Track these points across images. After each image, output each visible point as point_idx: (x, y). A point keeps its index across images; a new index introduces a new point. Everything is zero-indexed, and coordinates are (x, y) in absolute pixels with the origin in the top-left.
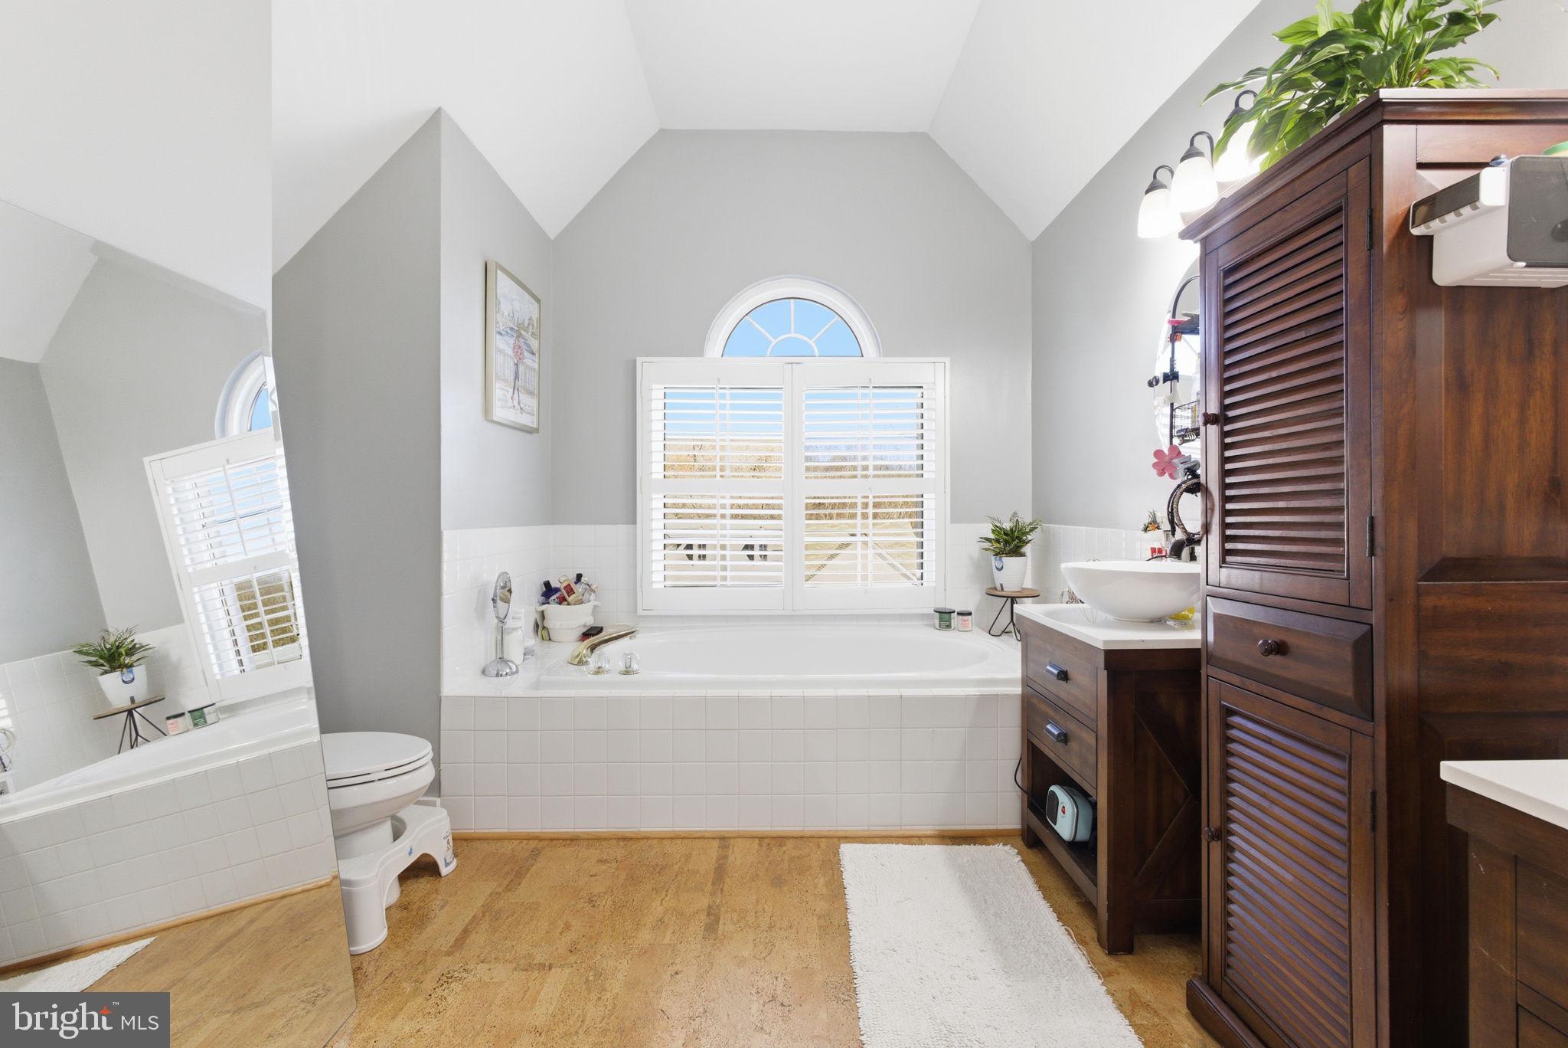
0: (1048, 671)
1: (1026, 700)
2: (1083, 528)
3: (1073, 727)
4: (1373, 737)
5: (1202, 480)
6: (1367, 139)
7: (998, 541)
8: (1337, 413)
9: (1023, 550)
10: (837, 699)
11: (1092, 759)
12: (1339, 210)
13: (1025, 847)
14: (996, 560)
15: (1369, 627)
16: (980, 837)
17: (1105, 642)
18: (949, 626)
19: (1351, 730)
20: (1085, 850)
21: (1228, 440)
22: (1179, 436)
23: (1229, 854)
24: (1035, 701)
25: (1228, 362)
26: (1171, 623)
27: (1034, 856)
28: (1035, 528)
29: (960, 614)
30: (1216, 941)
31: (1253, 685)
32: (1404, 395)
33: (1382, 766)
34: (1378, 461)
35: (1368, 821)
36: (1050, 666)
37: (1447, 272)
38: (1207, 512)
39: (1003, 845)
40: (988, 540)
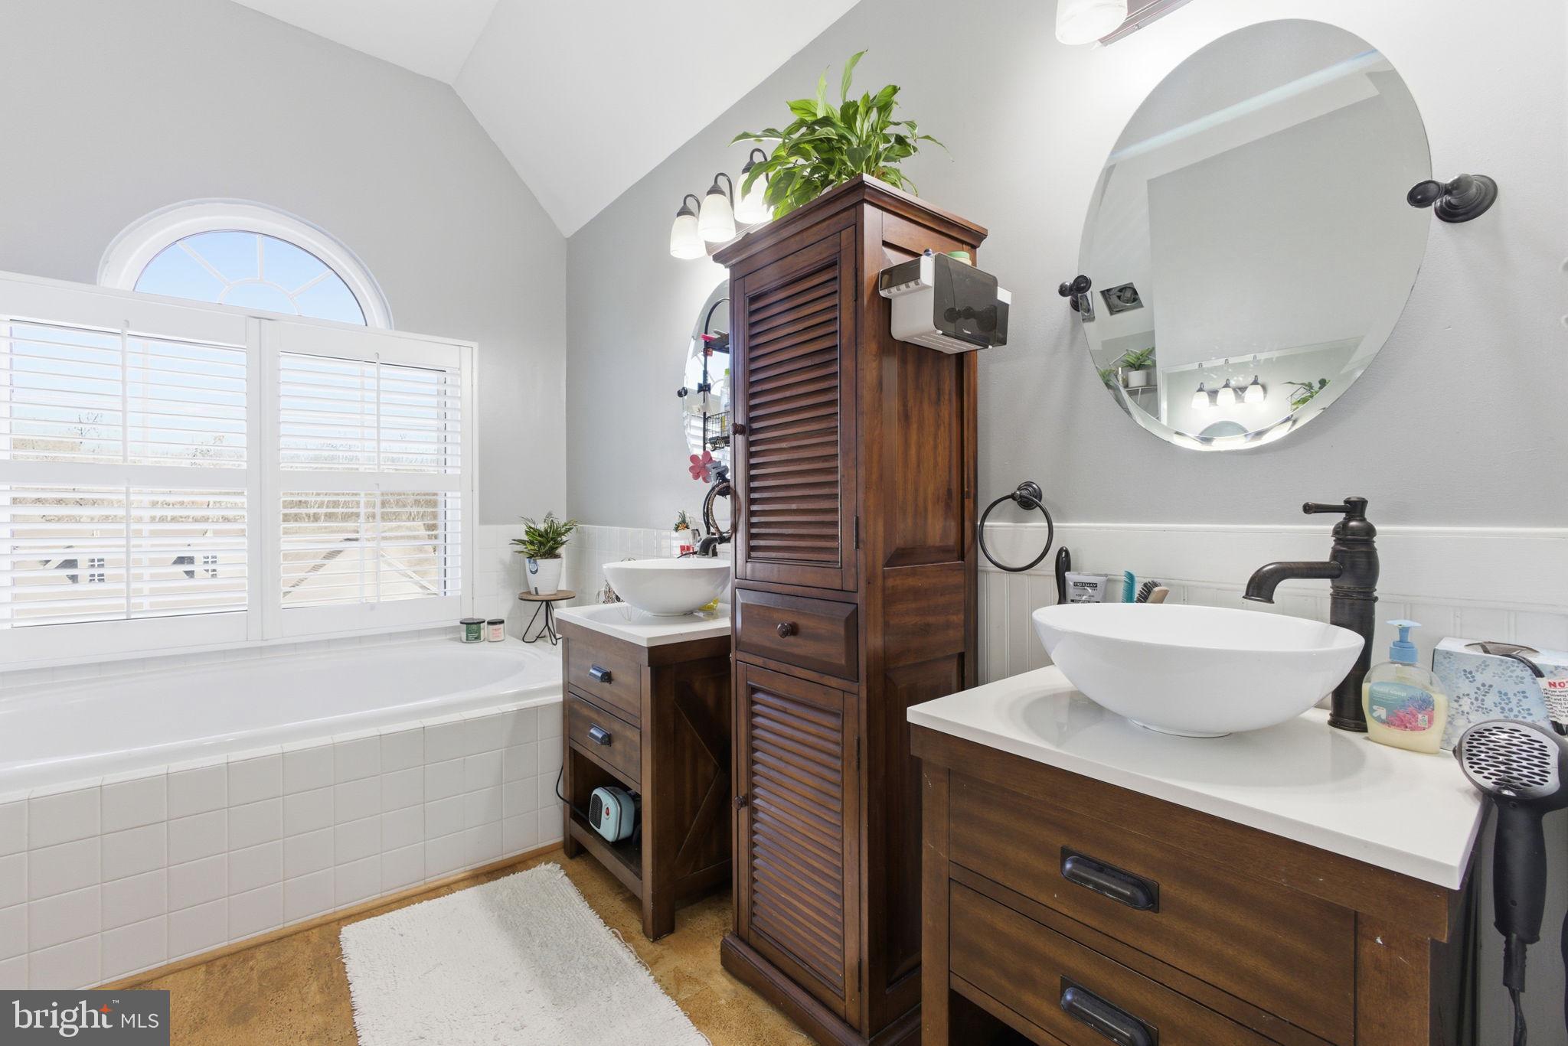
0: (591, 674)
1: (567, 707)
2: (616, 529)
3: (617, 727)
4: (858, 695)
5: (732, 484)
6: (852, 211)
7: (532, 543)
8: (833, 431)
9: (559, 551)
10: (334, 747)
11: (636, 755)
12: (835, 264)
13: (567, 859)
14: (530, 562)
15: (855, 606)
16: (519, 863)
17: (649, 639)
18: (478, 638)
19: (844, 691)
20: (627, 846)
21: (753, 449)
22: (711, 443)
23: (755, 816)
24: (576, 706)
25: (753, 379)
26: (701, 614)
27: (578, 865)
28: (571, 529)
29: (490, 623)
30: (744, 895)
31: (773, 664)
32: (876, 422)
33: (864, 717)
34: (862, 472)
35: (855, 763)
36: (595, 669)
37: (901, 329)
38: (735, 512)
39: (545, 864)
40: (522, 542)
